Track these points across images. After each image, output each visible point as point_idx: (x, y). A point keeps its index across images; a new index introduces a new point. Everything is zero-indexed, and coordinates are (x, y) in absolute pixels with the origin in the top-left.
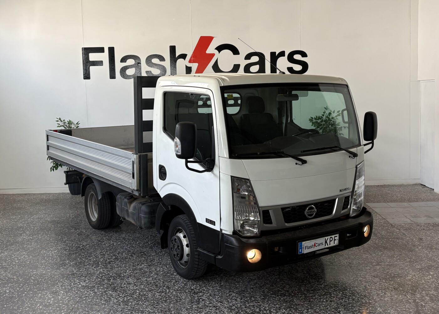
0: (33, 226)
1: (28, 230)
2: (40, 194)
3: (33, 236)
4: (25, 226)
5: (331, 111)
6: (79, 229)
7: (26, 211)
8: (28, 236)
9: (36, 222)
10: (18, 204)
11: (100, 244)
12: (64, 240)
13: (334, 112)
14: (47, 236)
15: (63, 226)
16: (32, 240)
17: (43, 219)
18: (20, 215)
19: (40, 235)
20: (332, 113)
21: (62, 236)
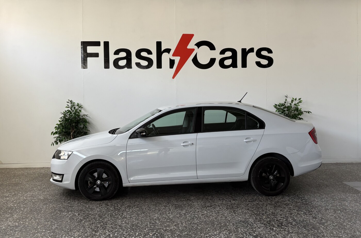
0: (24, 207)
1: (17, 212)
2: (39, 168)
3: (20, 220)
4: (15, 207)
5: (293, 99)
6: (71, 211)
7: (22, 186)
8: (14, 222)
9: (28, 201)
10: (17, 178)
11: (94, 235)
12: (54, 227)
13: (296, 99)
14: (36, 222)
15: (55, 206)
16: (16, 227)
17: (36, 197)
18: (14, 192)
19: (27, 220)
20: (294, 100)
21: (52, 222)
